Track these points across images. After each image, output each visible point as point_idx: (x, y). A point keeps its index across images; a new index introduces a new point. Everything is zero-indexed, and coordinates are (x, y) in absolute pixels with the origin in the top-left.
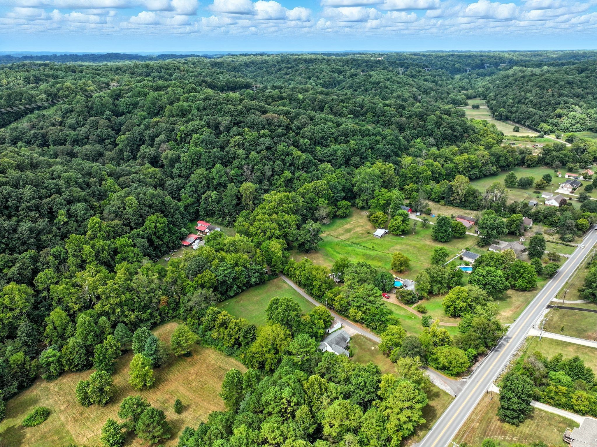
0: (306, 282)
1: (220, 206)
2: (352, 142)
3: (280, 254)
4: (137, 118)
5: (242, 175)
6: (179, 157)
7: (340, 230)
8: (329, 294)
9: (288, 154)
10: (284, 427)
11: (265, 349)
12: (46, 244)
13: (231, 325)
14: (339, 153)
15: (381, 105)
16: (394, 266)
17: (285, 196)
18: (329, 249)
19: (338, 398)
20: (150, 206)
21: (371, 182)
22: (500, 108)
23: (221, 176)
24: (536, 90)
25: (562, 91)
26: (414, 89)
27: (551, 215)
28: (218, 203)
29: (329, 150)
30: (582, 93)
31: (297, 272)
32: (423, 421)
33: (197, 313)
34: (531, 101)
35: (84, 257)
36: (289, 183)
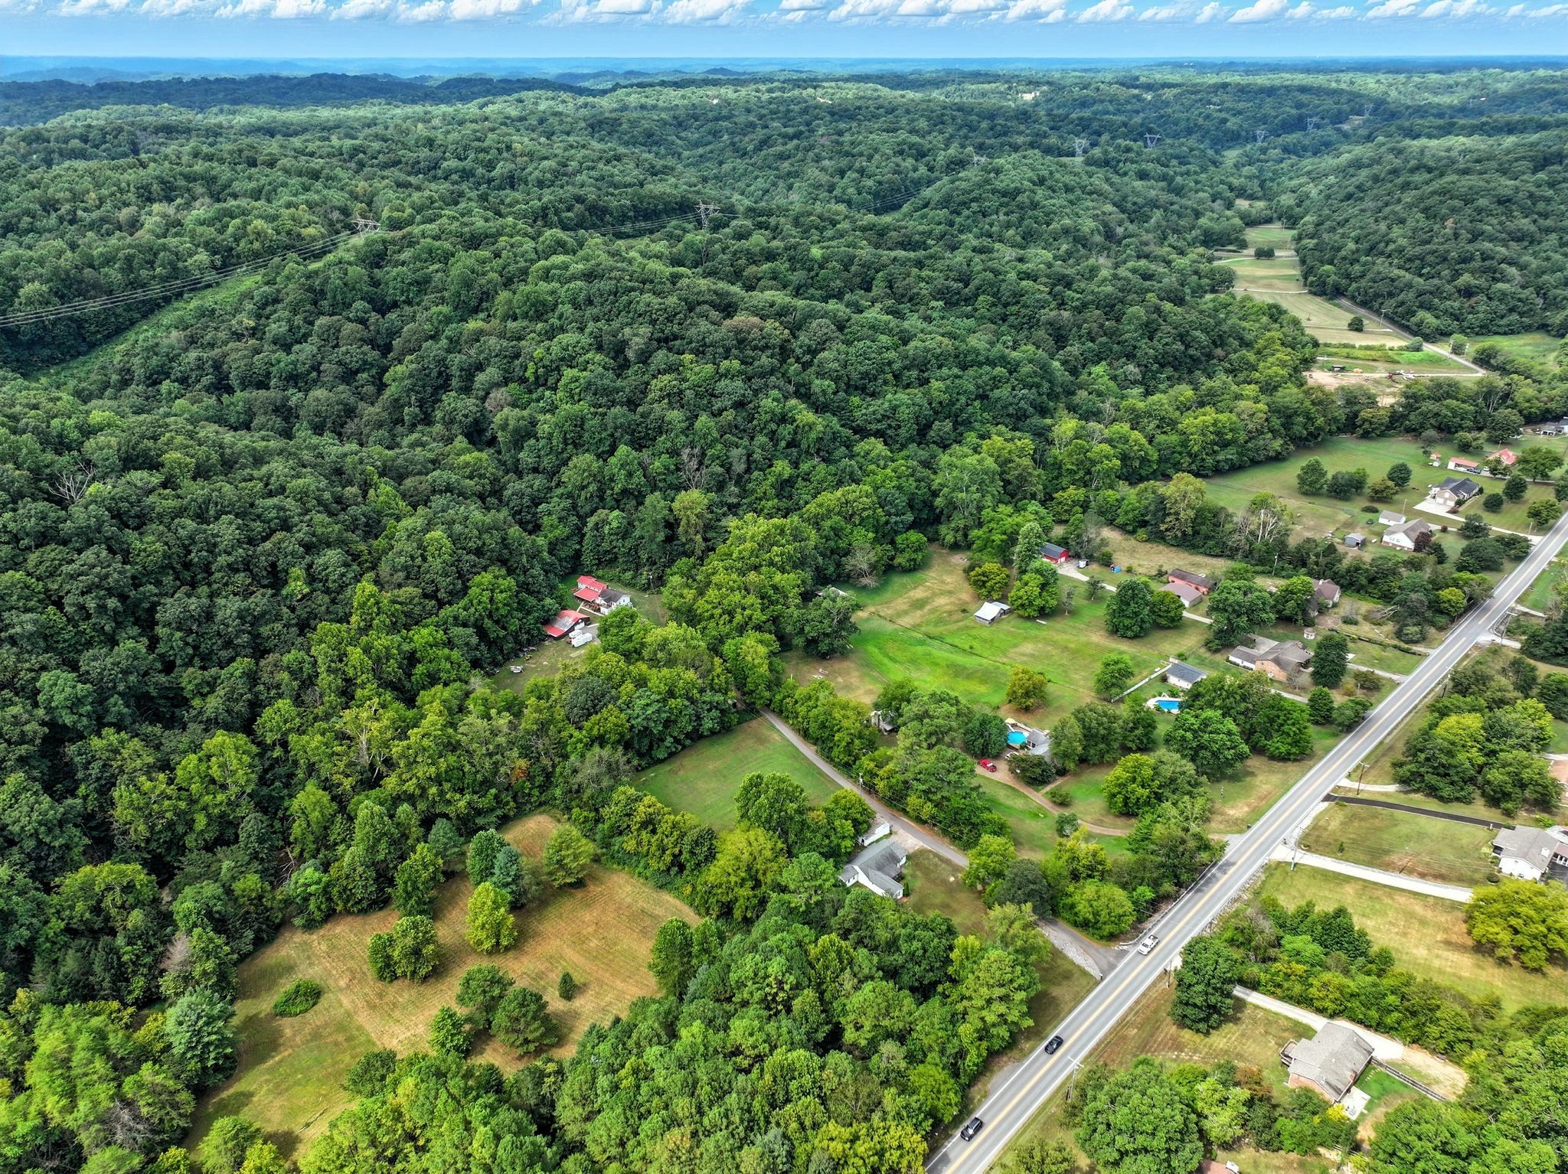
0: (818, 733)
1: (629, 543)
2: (935, 384)
3: (764, 669)
4: (429, 320)
5: (678, 469)
6: (534, 423)
7: (901, 603)
8: (866, 763)
9: (783, 419)
10: (771, 1027)
11: (733, 879)
12: (270, 644)
13: (664, 827)
14: (904, 413)
15: (1012, 276)
16: (1012, 698)
17: (776, 527)
18: (872, 649)
19: (872, 978)
20: (479, 552)
21: (974, 488)
22: (1323, 263)
23: (630, 475)
24: (1418, 219)
25: (1479, 226)
26: (1109, 208)
27: (1385, 576)
28: (624, 538)
29: (880, 406)
30: (1533, 228)
31: (802, 710)
32: (1029, 1022)
33: (592, 797)
34: (1401, 251)
35: (351, 672)
36: (785, 487)
